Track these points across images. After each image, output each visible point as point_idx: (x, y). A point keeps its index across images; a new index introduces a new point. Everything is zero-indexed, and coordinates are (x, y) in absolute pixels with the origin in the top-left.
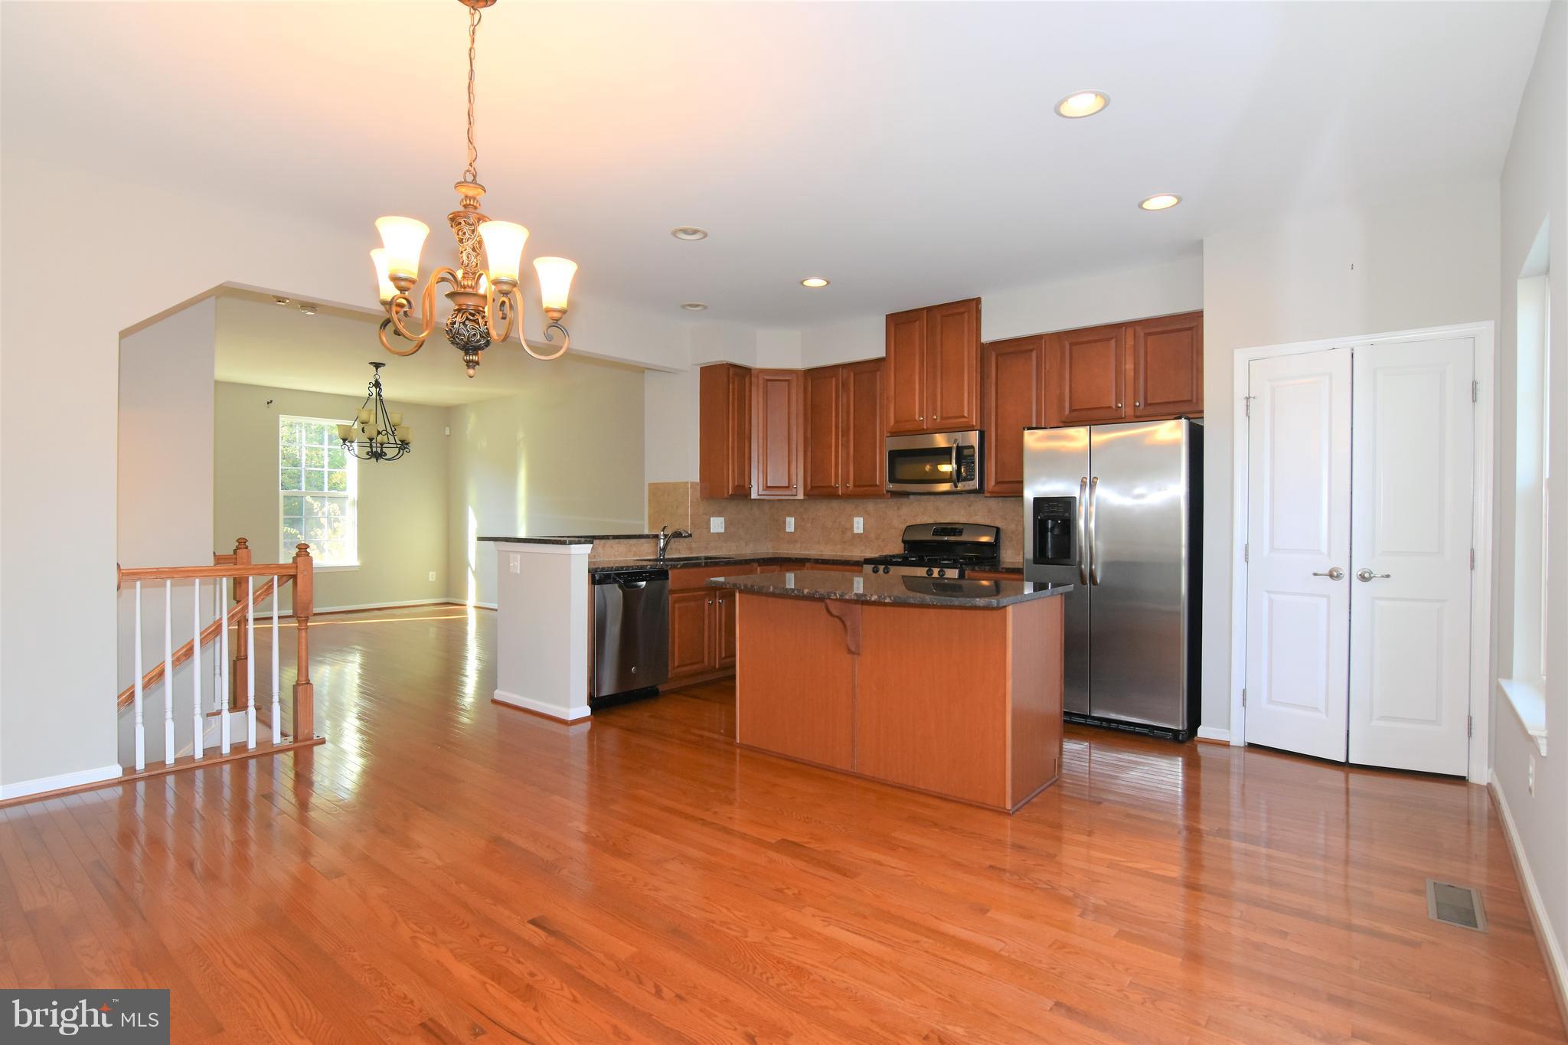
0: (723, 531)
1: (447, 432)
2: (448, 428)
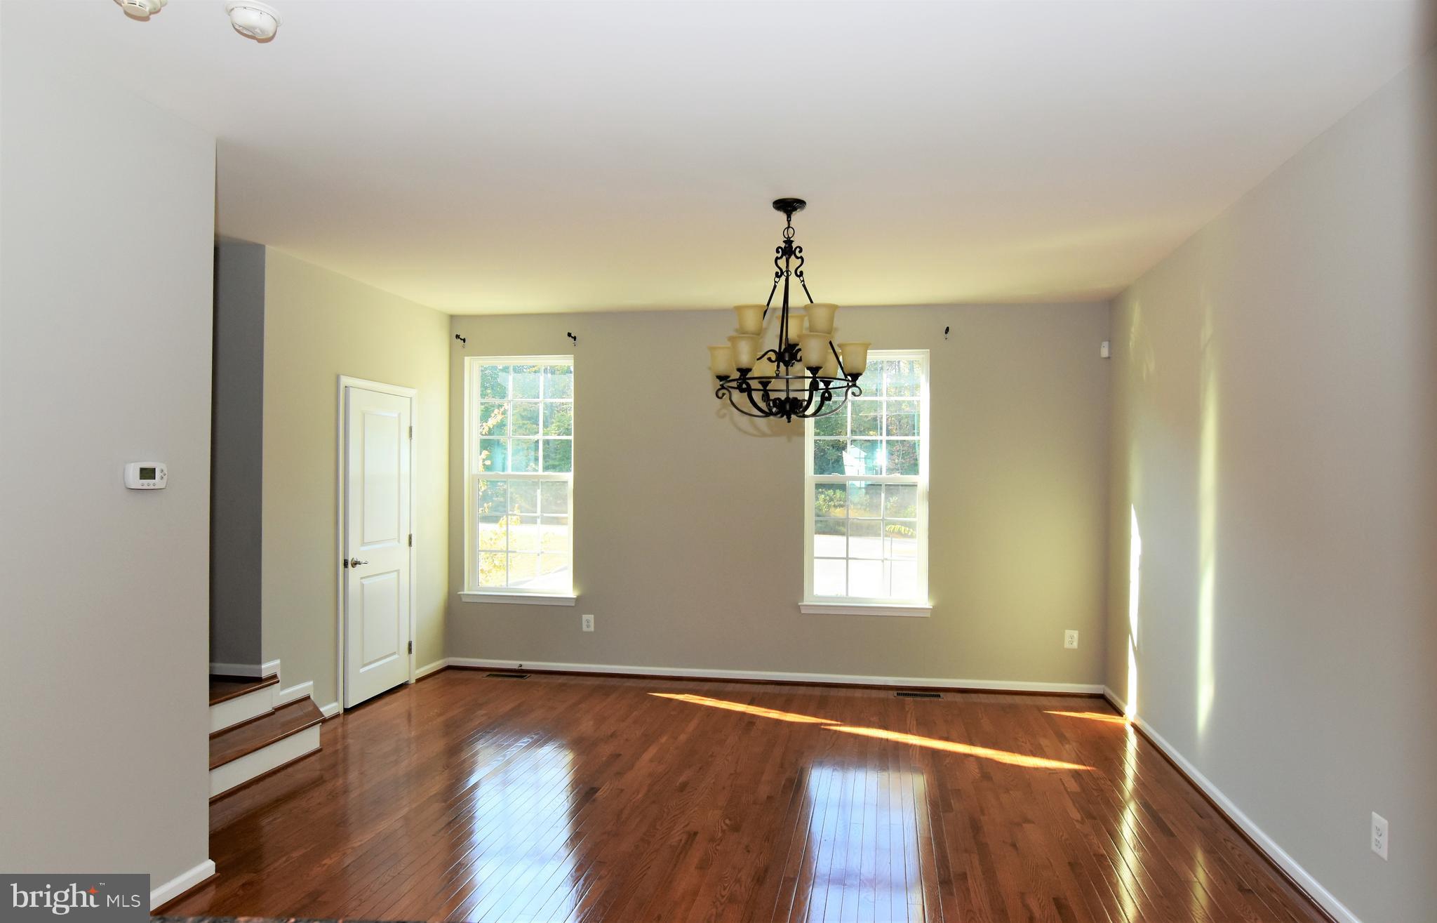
1: (1105, 352)
2: (1106, 344)
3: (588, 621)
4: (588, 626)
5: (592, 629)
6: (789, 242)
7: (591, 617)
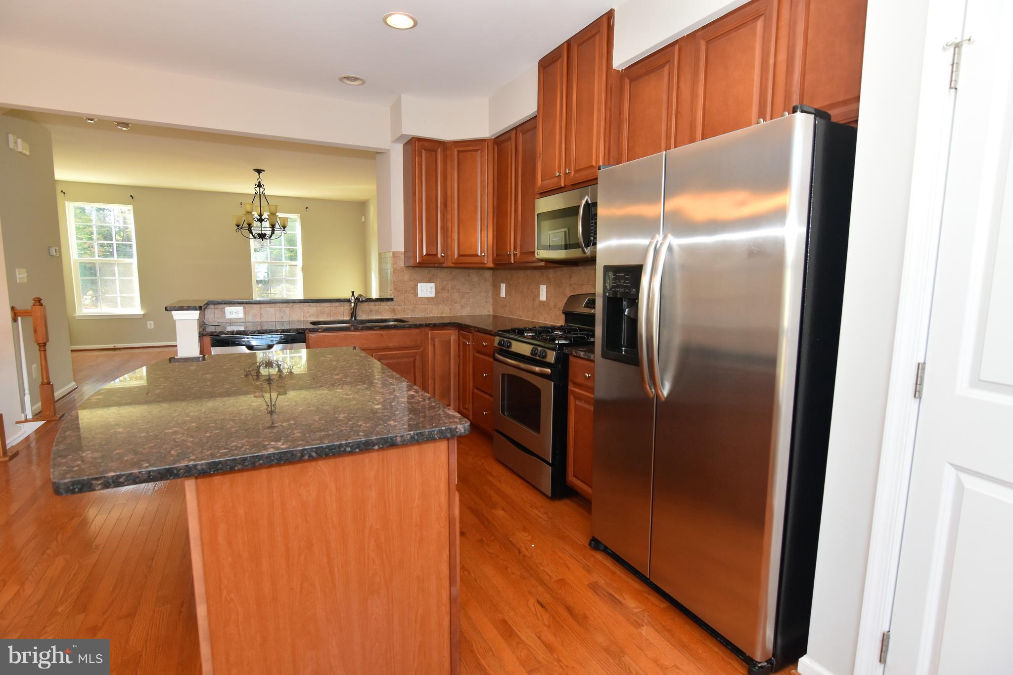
0: (433, 295)
1: (363, 220)
2: (363, 217)
3: (151, 325)
4: (151, 326)
5: (153, 327)
6: (259, 183)
7: (152, 322)
